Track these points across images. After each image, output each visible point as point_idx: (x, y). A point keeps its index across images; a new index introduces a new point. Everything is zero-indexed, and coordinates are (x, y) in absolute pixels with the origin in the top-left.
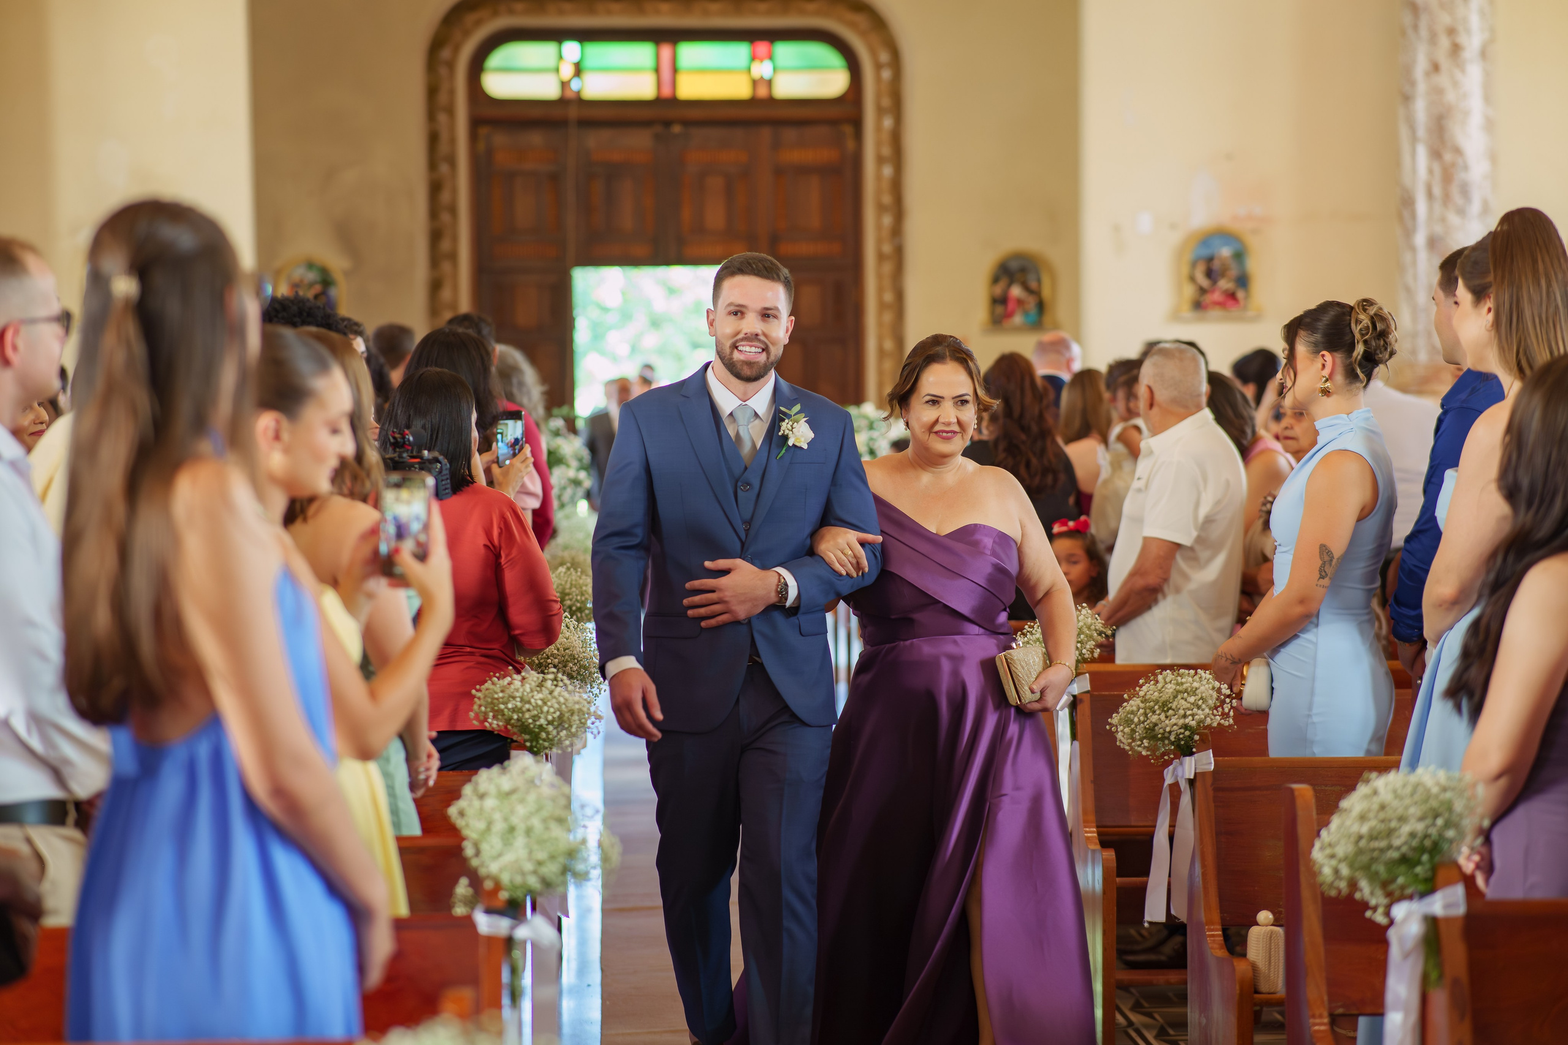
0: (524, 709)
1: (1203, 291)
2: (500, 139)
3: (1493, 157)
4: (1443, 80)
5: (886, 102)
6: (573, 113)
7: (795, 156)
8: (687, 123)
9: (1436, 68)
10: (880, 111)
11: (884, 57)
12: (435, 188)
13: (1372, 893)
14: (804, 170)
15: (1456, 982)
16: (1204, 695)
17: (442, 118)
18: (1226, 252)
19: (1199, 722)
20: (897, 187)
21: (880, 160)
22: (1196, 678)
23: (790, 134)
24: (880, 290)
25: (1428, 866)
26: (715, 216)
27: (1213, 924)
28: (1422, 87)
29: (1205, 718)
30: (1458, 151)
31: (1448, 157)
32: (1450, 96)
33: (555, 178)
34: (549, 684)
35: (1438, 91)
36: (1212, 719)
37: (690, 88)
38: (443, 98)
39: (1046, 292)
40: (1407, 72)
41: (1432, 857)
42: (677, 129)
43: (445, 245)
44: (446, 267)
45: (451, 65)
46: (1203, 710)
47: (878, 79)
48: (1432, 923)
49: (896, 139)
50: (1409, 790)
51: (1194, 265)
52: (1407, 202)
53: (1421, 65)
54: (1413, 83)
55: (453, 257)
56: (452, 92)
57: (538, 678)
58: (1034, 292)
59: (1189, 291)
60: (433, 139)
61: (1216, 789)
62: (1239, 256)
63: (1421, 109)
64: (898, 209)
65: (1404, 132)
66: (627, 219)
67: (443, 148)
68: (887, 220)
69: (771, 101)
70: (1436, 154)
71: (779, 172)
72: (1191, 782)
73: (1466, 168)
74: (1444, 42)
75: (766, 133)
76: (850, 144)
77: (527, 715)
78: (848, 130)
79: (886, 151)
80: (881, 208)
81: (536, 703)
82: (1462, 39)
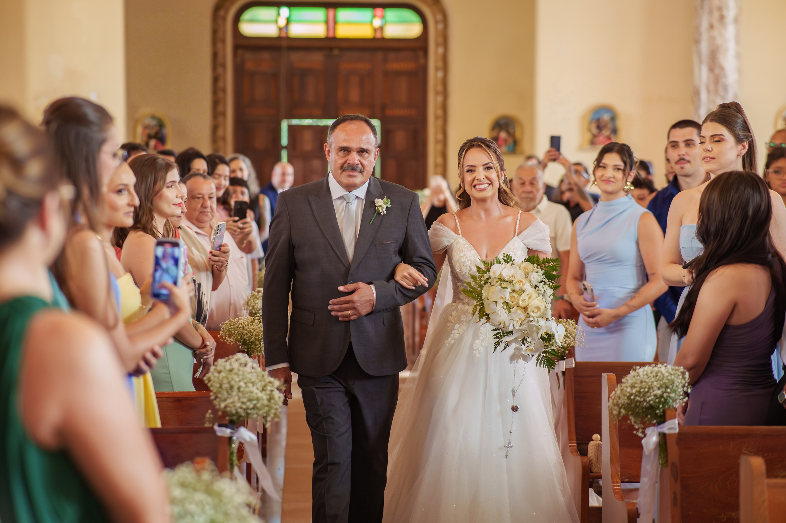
0: (244, 333)
1: (595, 136)
2: (248, 56)
3: (740, 71)
4: (715, 33)
5: (440, 40)
6: (284, 43)
7: (395, 66)
8: (341, 49)
9: (711, 27)
10: (437, 45)
11: (439, 17)
12: (216, 80)
13: (635, 422)
14: (399, 74)
15: (673, 464)
16: (570, 331)
17: (220, 46)
18: (606, 117)
19: (568, 344)
20: (445, 82)
21: (437, 69)
22: (567, 323)
23: (392, 55)
24: (436, 133)
25: (662, 410)
26: (354, 95)
27: (572, 440)
28: (705, 37)
29: (571, 342)
30: (722, 68)
31: (717, 71)
32: (719, 41)
33: (275, 76)
34: (256, 321)
35: (712, 39)
36: (574, 343)
37: (343, 32)
38: (220, 35)
39: (518, 135)
40: (697, 29)
41: (663, 406)
42: (336, 52)
43: (220, 108)
44: (220, 119)
45: (224, 19)
46: (570, 338)
47: (436, 29)
48: (663, 436)
49: (445, 59)
50: (654, 374)
51: (591, 122)
52: (697, 93)
53: (705, 24)
54: (700, 34)
55: (224, 114)
56: (224, 32)
57: (251, 319)
58: (512, 135)
59: (588, 136)
60: (215, 55)
61: (575, 376)
62: (613, 119)
63: (704, 47)
64: (445, 93)
65: (695, 59)
66: (310, 96)
67: (220, 60)
68: (440, 99)
69: (383, 39)
70: (711, 70)
71: (387, 74)
72: (564, 373)
73: (725, 76)
74: (716, 14)
75: (380, 55)
76: (422, 61)
77: (246, 336)
78: (421, 54)
79: (440, 64)
80: (437, 93)
81: (250, 331)
82: (725, 12)
